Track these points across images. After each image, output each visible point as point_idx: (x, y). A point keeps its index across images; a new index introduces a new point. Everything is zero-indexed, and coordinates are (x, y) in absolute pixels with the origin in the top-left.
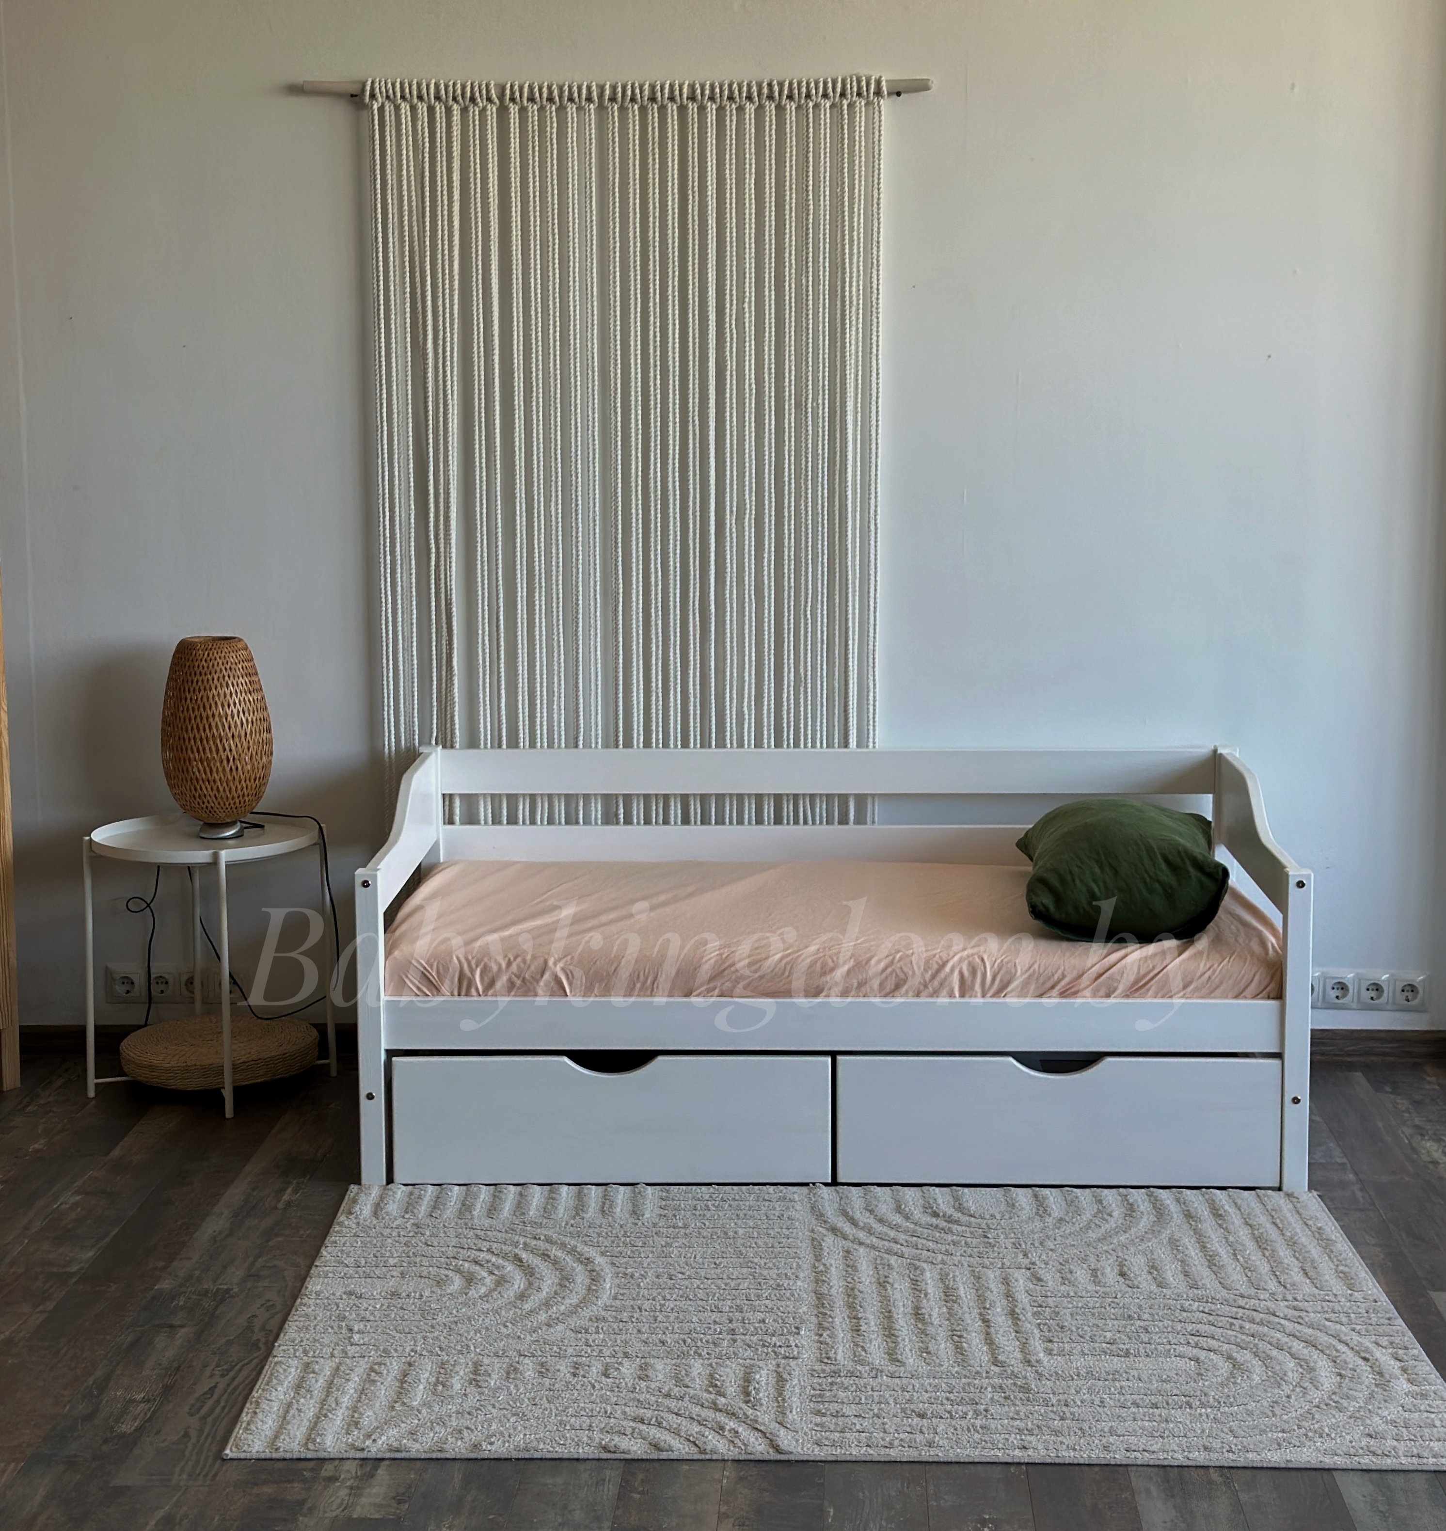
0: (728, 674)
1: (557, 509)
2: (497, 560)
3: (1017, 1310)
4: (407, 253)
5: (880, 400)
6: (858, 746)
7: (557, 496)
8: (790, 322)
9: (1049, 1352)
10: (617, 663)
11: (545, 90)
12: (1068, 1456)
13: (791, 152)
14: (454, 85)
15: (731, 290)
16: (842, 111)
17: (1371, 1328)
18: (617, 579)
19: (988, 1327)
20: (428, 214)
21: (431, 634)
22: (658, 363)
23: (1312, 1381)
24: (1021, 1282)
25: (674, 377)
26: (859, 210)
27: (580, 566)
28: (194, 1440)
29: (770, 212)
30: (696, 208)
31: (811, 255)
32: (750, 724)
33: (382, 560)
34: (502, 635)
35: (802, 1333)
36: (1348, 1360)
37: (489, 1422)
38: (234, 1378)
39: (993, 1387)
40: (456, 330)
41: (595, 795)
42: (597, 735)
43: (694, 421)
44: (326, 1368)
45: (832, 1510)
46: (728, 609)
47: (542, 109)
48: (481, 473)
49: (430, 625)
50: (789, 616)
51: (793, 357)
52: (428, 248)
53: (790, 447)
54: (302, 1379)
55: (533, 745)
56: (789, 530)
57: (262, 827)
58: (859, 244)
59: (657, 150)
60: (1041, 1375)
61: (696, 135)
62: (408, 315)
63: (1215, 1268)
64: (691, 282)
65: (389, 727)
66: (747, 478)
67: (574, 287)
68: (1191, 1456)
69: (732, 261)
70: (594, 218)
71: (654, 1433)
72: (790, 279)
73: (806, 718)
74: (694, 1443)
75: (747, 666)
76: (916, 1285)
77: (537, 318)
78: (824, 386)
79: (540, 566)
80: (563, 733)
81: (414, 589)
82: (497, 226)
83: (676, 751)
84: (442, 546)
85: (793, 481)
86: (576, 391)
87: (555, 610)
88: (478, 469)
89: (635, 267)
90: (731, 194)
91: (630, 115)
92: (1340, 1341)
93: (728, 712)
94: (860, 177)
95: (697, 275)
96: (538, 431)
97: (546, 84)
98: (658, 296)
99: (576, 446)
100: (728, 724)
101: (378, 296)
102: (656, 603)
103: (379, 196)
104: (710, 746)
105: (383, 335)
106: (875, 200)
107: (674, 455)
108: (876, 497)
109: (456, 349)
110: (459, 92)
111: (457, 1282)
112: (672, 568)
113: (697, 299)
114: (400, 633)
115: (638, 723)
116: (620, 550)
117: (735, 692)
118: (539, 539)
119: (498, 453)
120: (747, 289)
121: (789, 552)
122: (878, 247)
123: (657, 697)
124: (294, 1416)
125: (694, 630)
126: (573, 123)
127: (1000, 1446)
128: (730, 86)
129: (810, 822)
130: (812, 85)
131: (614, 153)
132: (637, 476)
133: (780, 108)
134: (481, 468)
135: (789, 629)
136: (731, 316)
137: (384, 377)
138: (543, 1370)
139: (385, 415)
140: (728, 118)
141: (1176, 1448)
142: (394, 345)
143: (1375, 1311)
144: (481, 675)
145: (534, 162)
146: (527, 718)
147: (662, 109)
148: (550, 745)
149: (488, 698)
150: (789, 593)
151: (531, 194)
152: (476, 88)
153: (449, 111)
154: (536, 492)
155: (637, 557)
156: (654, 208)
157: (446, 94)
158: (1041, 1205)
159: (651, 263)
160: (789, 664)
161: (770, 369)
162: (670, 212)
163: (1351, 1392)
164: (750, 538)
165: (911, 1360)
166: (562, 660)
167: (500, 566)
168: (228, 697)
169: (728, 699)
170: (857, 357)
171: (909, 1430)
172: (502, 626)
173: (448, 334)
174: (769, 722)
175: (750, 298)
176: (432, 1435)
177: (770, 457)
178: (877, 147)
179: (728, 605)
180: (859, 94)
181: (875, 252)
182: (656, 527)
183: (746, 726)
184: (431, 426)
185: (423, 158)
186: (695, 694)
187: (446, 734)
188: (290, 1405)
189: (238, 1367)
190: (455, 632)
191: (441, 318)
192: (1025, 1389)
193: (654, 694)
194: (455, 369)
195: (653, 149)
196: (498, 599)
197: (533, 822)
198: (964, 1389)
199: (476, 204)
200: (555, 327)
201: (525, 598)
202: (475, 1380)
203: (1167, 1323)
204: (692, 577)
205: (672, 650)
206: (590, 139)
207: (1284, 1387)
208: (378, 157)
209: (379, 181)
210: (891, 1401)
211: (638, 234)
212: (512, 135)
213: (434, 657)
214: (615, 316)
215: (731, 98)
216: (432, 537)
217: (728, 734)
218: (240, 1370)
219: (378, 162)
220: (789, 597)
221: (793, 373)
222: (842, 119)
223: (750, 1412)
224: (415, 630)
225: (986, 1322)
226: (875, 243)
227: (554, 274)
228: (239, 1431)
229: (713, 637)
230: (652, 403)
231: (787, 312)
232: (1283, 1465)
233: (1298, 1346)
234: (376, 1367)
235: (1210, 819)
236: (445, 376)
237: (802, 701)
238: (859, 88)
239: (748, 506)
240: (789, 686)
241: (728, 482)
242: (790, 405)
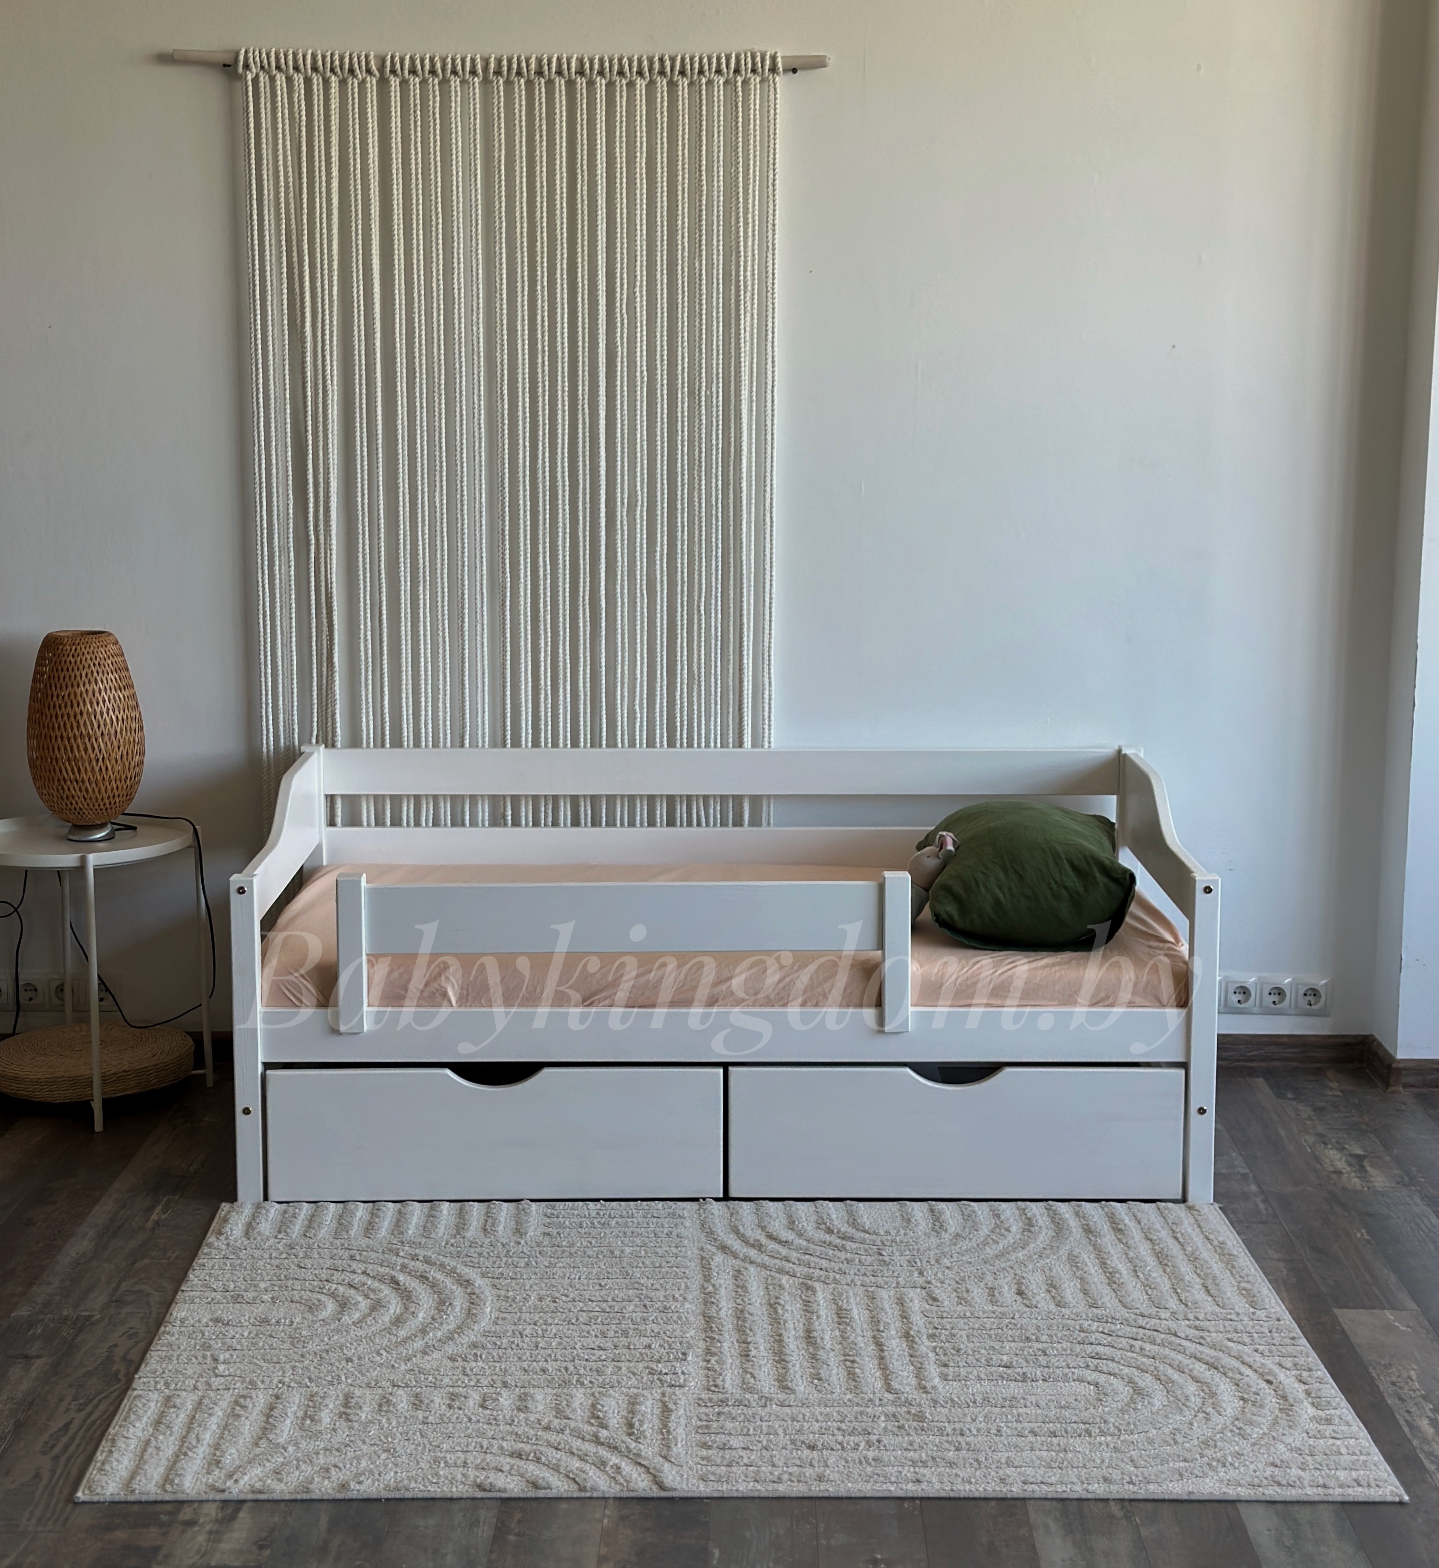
0: (619, 671)
1: (441, 499)
2: (379, 552)
3: (912, 1333)
4: (283, 232)
5: (776, 388)
6: (753, 746)
7: (441, 486)
8: (683, 307)
9: (944, 1377)
10: (504, 660)
11: (427, 62)
12: (963, 1489)
13: (684, 130)
14: (332, 55)
15: (622, 274)
16: (736, 88)
17: (1273, 1348)
18: (504, 573)
19: (882, 1350)
20: (305, 190)
21: (311, 629)
22: (546, 348)
23: (1214, 1406)
24: (916, 1302)
25: (563, 363)
26: (754, 191)
27: (466, 559)
28: (45, 1482)
29: (662, 193)
30: (585, 188)
31: (704, 237)
32: (641, 722)
33: (259, 552)
34: (385, 630)
35: (689, 1358)
36: (1251, 1383)
37: (358, 1459)
38: (90, 1414)
39: (886, 1415)
40: (335, 313)
41: (482, 796)
42: (483, 734)
43: (583, 409)
44: (188, 1401)
45: (717, 1552)
46: (619, 604)
47: (424, 82)
48: (362, 461)
49: (310, 620)
50: (682, 611)
51: (686, 344)
52: (305, 226)
53: (683, 437)
54: (162, 1415)
55: (417, 744)
56: (683, 523)
57: (134, 828)
58: (754, 226)
59: (544, 127)
60: (935, 1402)
61: (585, 111)
62: (285, 296)
63: (1115, 1286)
64: (580, 265)
65: (267, 726)
66: (639, 469)
67: (459, 269)
68: (1090, 1488)
69: (622, 244)
70: (479, 197)
71: (533, 1470)
72: (683, 262)
73: (699, 717)
74: (574, 1479)
75: (639, 663)
76: (808, 1308)
77: (420, 301)
78: (718, 374)
79: (424, 558)
80: (449, 732)
81: (293, 582)
82: (378, 204)
83: (565, 751)
84: (322, 537)
85: (686, 472)
86: (461, 377)
87: (439, 604)
88: (359, 457)
89: (522, 248)
90: (621, 173)
91: (516, 90)
92: (1243, 1363)
93: (619, 710)
94: (755, 156)
95: (586, 258)
96: (421, 418)
97: (428, 56)
98: (546, 279)
99: (461, 435)
100: (619, 724)
101: (254, 276)
102: (545, 597)
103: (254, 171)
104: (600, 746)
105: (259, 317)
106: (771, 181)
107: (563, 444)
108: (771, 490)
109: (335, 333)
110: (337, 63)
111: (330, 1307)
112: (561, 561)
113: (586, 282)
114: (279, 628)
115: (527, 721)
116: (507, 542)
117: (626, 689)
118: (423, 531)
119: (380, 441)
120: (638, 272)
121: (682, 545)
122: (774, 230)
123: (546, 695)
124: (151, 1454)
125: (584, 626)
126: (456, 97)
127: (893, 1479)
128: (620, 60)
129: (704, 824)
130: (705, 60)
131: (500, 129)
132: (525, 467)
133: (672, 85)
134: (362, 457)
135: (682, 625)
136: (621, 300)
137: (260, 361)
138: (418, 1402)
139: (261, 400)
140: (618, 94)
141: (1075, 1480)
142: (270, 328)
143: (1278, 1331)
144: (363, 671)
145: (416, 137)
146: (411, 717)
147: (550, 83)
148: (435, 745)
149: (370, 696)
150: (682, 588)
151: (413, 171)
152: (355, 59)
153: (326, 82)
154: (419, 483)
155: (525, 550)
156: (542, 187)
157: (323, 65)
158: (937, 1220)
159: (539, 244)
160: (682, 661)
161: (662, 356)
162: (558, 192)
163: (1255, 1418)
164: (642, 530)
165: (801, 1386)
166: (448, 656)
167: (383, 558)
168: (97, 694)
169: (619, 697)
170: (752, 344)
171: (798, 1463)
172: (385, 621)
173: (327, 317)
174: (661, 720)
175: (641, 282)
176: (297, 1473)
177: (662, 448)
178: (772, 126)
179: (619, 600)
180: (754, 71)
181: (770, 236)
182: (545, 519)
183: (638, 725)
184: (310, 413)
185: (300, 131)
186: (585, 692)
187: (327, 732)
188: (148, 1442)
189: (95, 1401)
190: (336, 627)
191: (320, 300)
192: (920, 1417)
193: (543, 692)
194: (335, 353)
195: (541, 126)
196: (380, 593)
197: (417, 824)
198: (856, 1418)
199: (355, 180)
200: (439, 310)
201: (409, 592)
202: (345, 1413)
203: (1065, 1345)
204: (582, 571)
205: (561, 646)
206: (475, 115)
207: (1187, 1413)
208: (252, 130)
209: (253, 156)
210: (780, 1431)
211: (525, 214)
212: (393, 109)
213: (314, 653)
214: (502, 300)
215: (621, 73)
216: (312, 528)
217: (619, 733)
218: (97, 1405)
219: (252, 135)
220: (682, 592)
221: (686, 360)
222: (737, 96)
223: (633, 1445)
224: (294, 624)
225: (880, 1346)
226: (770, 226)
227: (438, 255)
228: (92, 1472)
229: (603, 633)
230: (540, 390)
231: (680, 297)
232: (1185, 1497)
233: (1199, 1368)
234: (241, 1400)
235: (1114, 820)
236: (324, 360)
237: (695, 699)
238: (754, 64)
239: (639, 498)
240: (682, 684)
241: (619, 472)
242: (683, 393)
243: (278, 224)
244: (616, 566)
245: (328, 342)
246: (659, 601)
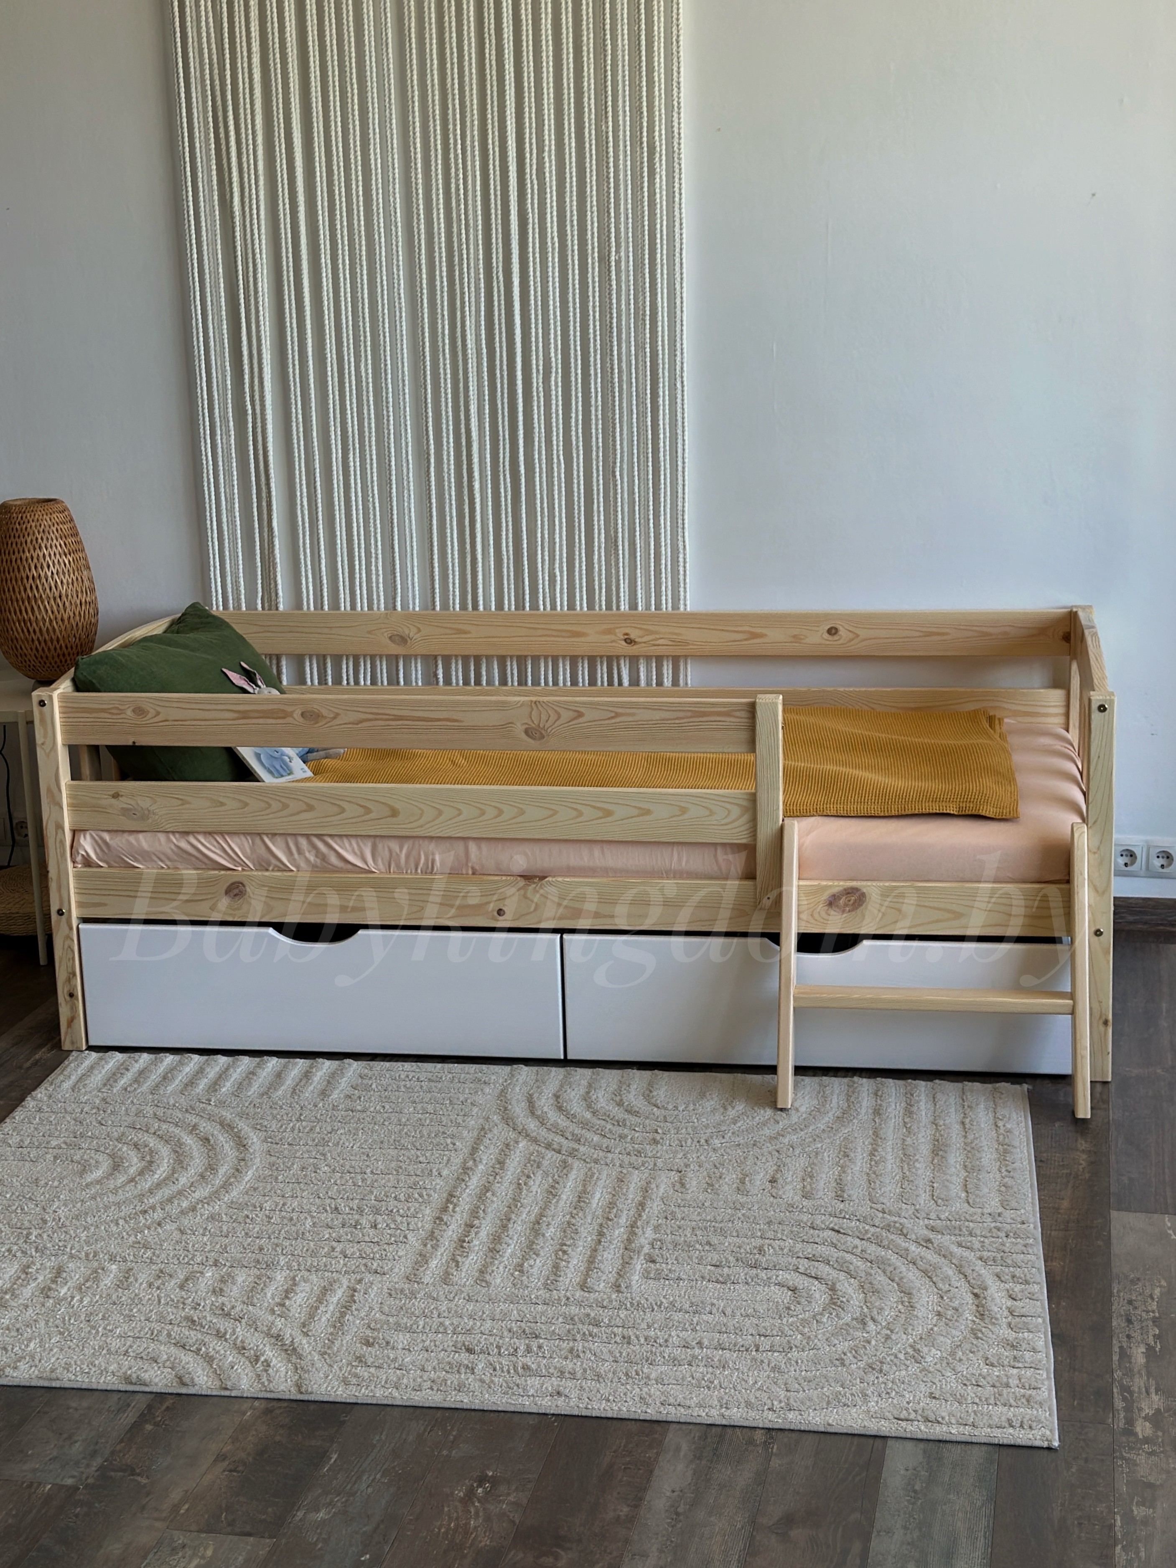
0: (539, 535)
1: (366, 369)
2: (311, 421)
3: (640, 1222)
4: (210, 108)
7: (366, 356)
8: (591, 171)
9: (646, 1275)
10: (431, 525)
15: (530, 139)
17: (1001, 1255)
18: (428, 440)
19: (600, 1242)
20: (228, 67)
21: (253, 495)
24: (663, 1187)
26: (659, 49)
27: (392, 427)
29: (568, 54)
30: (494, 52)
31: (610, 98)
32: (562, 585)
33: (201, 422)
34: (320, 496)
36: (957, 1296)
40: (261, 187)
42: (416, 596)
43: (497, 278)
46: (537, 470)
48: (292, 333)
49: (250, 487)
50: (598, 476)
51: (595, 208)
52: (230, 102)
53: (594, 303)
55: (351, 606)
56: (596, 388)
62: (214, 172)
63: (873, 1177)
64: (490, 132)
65: (216, 587)
66: (552, 336)
67: (375, 140)
68: (727, 1412)
69: (530, 108)
70: (391, 66)
71: (187, 1362)
72: (590, 125)
75: (557, 527)
76: (554, 1189)
77: (339, 178)
78: (627, 238)
79: (353, 426)
80: (381, 593)
81: (233, 451)
82: (296, 77)
84: (258, 407)
85: (598, 338)
86: (381, 249)
87: (366, 471)
88: (289, 329)
89: (434, 117)
90: (528, 36)
92: (960, 1272)
93: (540, 573)
94: (659, 12)
95: (497, 124)
96: (345, 289)
99: (383, 305)
100: (541, 586)
103: (180, 49)
104: (524, 608)
105: (190, 194)
106: (674, 38)
108: (682, 354)
109: (262, 207)
114: (223, 495)
115: (455, 584)
116: (429, 410)
117: (546, 553)
118: (351, 400)
119: (308, 313)
120: (547, 137)
121: (596, 411)
122: (679, 88)
125: (506, 491)
127: (532, 1392)
132: (442, 335)
134: (292, 329)
135: (598, 490)
136: (531, 166)
139: (196, 275)
141: (717, 1403)
142: (202, 204)
143: (1017, 1236)
144: (301, 536)
145: (330, 8)
146: (347, 579)
149: (310, 559)
150: (597, 453)
151: (328, 43)
154: (346, 353)
156: (452, 54)
160: (599, 525)
161: (572, 221)
164: (557, 397)
165: (499, 1279)
168: (42, 560)
169: (540, 560)
172: (319, 488)
173: (254, 191)
174: (581, 583)
175: (550, 146)
177: (575, 314)
179: (537, 465)
181: (675, 95)
183: (556, 587)
184: (242, 286)
185: (222, 8)
186: (507, 556)
187: (270, 593)
190: (274, 493)
191: (246, 175)
194: (263, 227)
196: (314, 461)
197: (356, 682)
199: (273, 54)
200: (357, 181)
201: (340, 460)
202: (48, 1289)
204: (500, 438)
211: (436, 82)
213: (256, 518)
214: (416, 169)
216: (247, 398)
217: (541, 596)
220: (598, 457)
221: (596, 225)
224: (235, 491)
226: (675, 84)
227: (355, 127)
229: (524, 498)
231: (588, 160)
232: (821, 1429)
233: (912, 1276)
236: (252, 235)
237: (613, 563)
239: (554, 364)
240: (600, 547)
241: (533, 339)
242: (593, 258)
243: (205, 102)
244: (533, 433)
245: (255, 216)
246: (575, 467)
